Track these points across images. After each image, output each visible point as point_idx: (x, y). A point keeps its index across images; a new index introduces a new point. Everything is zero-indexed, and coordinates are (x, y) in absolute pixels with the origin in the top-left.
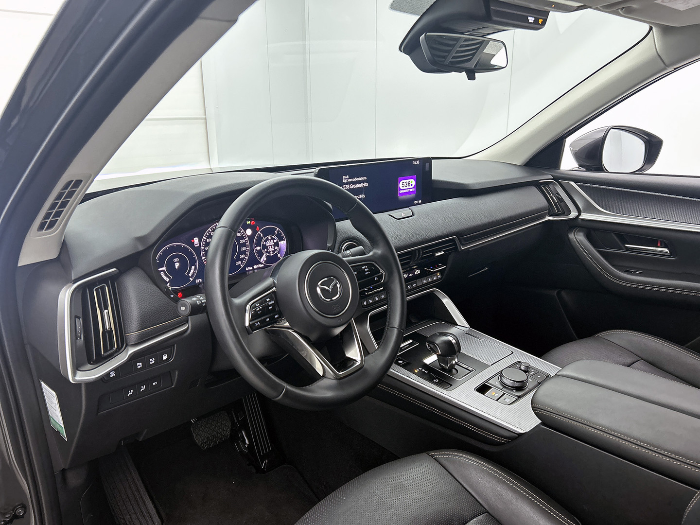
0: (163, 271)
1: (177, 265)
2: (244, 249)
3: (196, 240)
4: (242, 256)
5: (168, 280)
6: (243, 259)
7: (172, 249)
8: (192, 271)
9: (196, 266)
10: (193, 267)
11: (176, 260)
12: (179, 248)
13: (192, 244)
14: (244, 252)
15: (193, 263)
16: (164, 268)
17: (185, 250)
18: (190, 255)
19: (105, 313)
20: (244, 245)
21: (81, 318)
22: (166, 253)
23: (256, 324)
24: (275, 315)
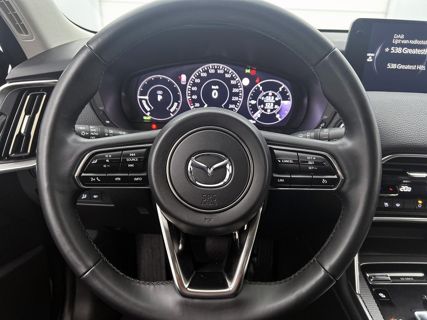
0: (146, 100)
1: (160, 98)
2: (236, 99)
3: (184, 77)
4: (232, 106)
5: (148, 109)
6: (232, 109)
7: (157, 81)
8: (174, 108)
9: (179, 103)
10: (176, 104)
11: (159, 92)
12: (164, 82)
13: (178, 81)
14: (235, 103)
15: (176, 99)
16: (147, 97)
17: (170, 85)
18: (175, 91)
19: (27, 117)
20: (237, 95)
21: (5, 115)
22: (151, 83)
23: (92, 179)
24: (137, 177)
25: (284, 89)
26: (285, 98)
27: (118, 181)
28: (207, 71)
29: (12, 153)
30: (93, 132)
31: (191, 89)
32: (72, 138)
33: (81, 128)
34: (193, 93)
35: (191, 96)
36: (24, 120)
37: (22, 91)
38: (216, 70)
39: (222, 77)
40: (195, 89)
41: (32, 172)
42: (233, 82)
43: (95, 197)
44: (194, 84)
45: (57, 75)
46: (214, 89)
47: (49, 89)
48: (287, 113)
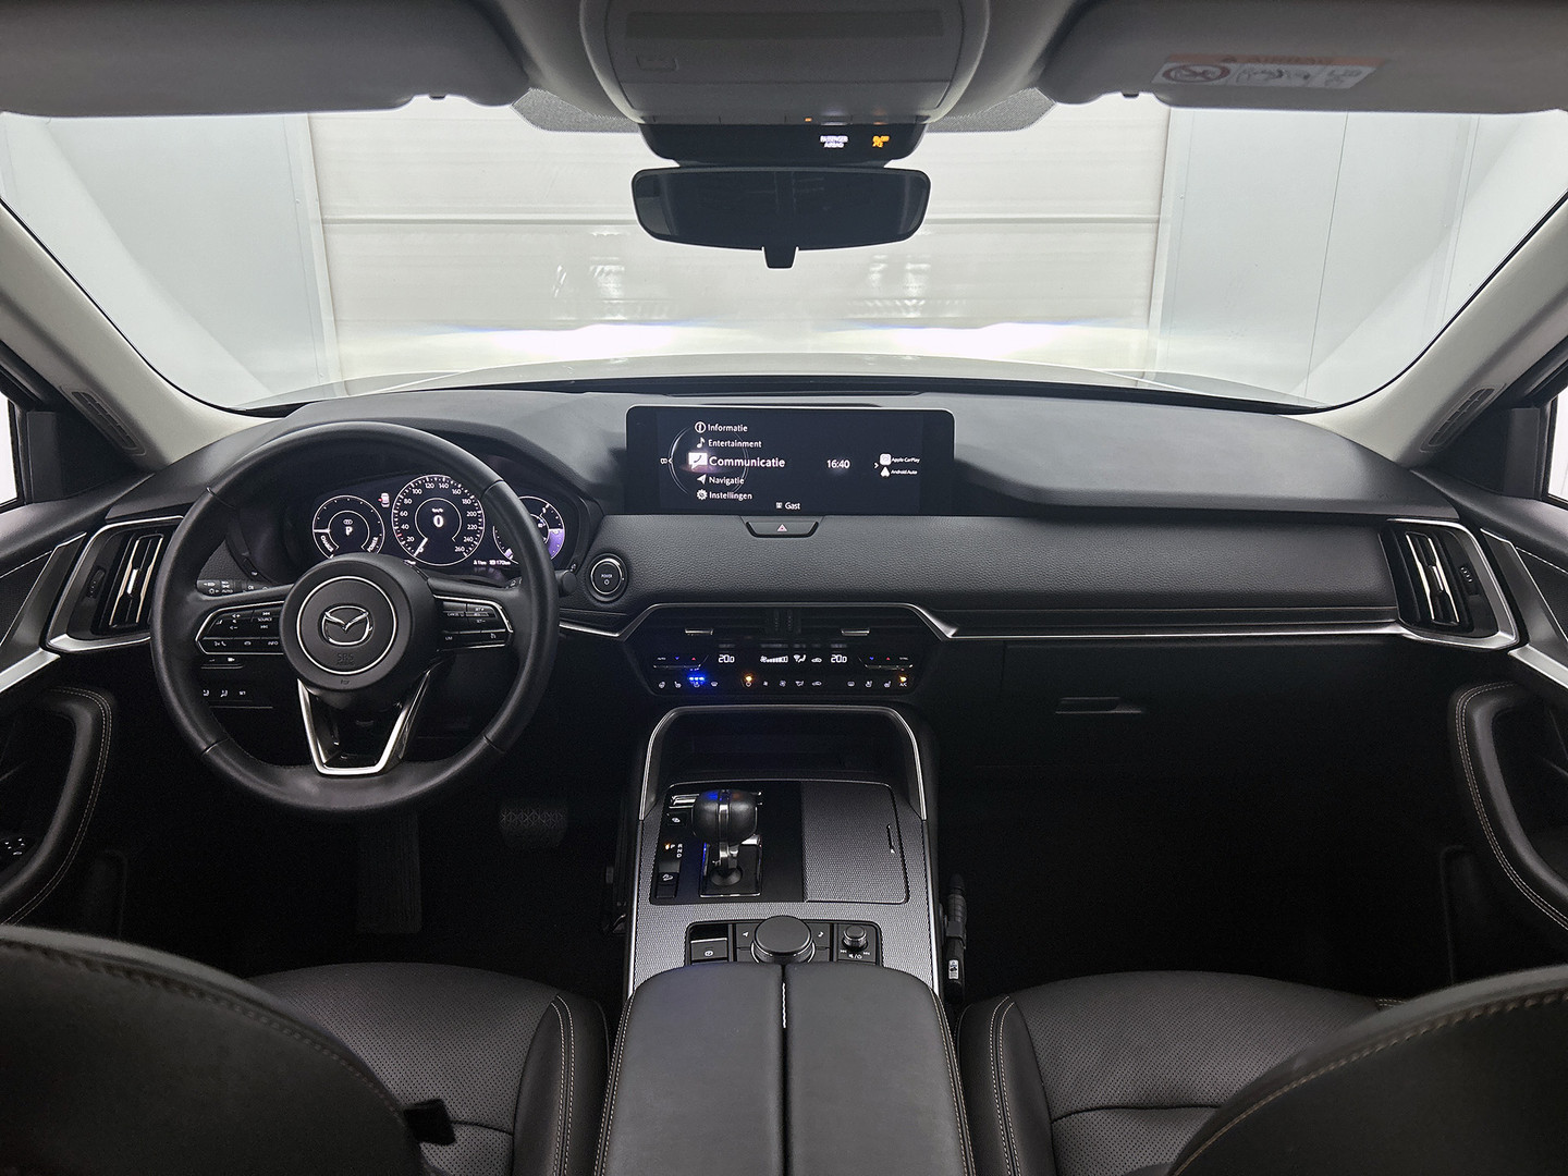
0: (325, 534)
1: (349, 530)
2: (474, 527)
3: (385, 497)
4: (467, 539)
5: (331, 550)
6: (469, 544)
7: (343, 504)
8: (373, 545)
9: (380, 539)
10: (376, 539)
11: (347, 521)
12: (354, 505)
13: (378, 505)
14: (473, 533)
15: (376, 532)
16: (327, 531)
17: (364, 509)
18: (372, 519)
19: (135, 572)
20: (474, 520)
21: (105, 571)
22: (333, 508)
23: (217, 644)
24: (271, 641)
25: (549, 509)
26: (555, 525)
27: (248, 646)
28: (422, 486)
29: (113, 624)
30: (226, 589)
31: (398, 514)
32: (192, 596)
33: (209, 584)
34: (402, 520)
35: (400, 525)
36: (130, 576)
37: (126, 535)
38: (436, 483)
39: (447, 493)
40: (404, 514)
41: (146, 649)
42: (465, 501)
43: (241, 693)
44: (403, 507)
45: (183, 509)
46: (437, 514)
47: (168, 530)
48: (560, 547)
